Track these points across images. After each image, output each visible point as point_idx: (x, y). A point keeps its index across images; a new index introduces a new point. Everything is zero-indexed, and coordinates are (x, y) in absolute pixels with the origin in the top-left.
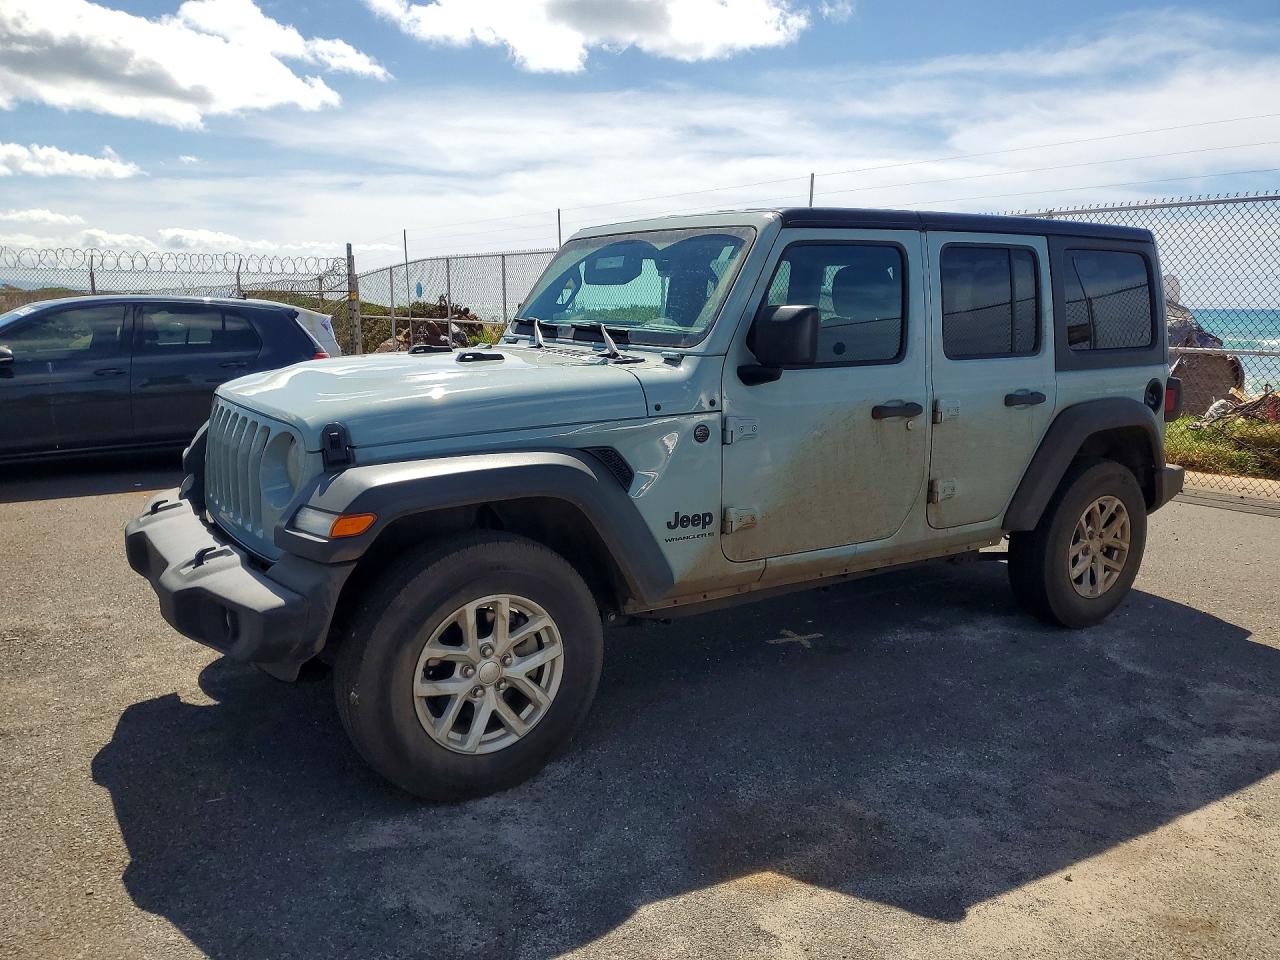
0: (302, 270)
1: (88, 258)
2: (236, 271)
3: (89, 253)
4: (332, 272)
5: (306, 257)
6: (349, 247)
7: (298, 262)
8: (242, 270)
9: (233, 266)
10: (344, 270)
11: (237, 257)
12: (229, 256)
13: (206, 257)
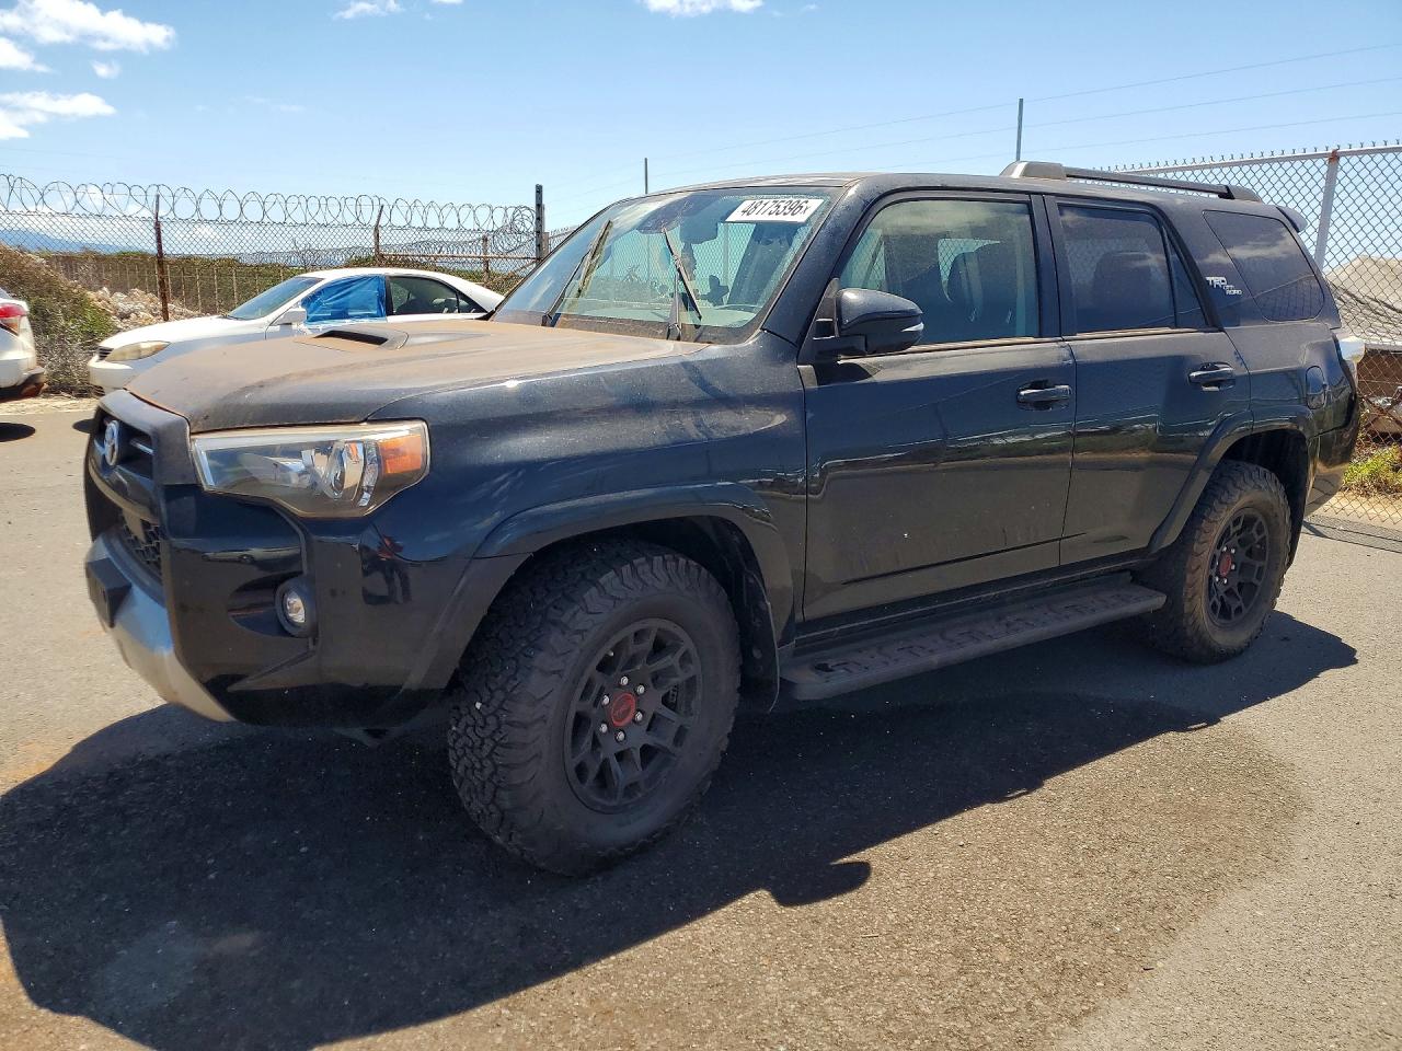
0: (469, 224)
1: (152, 199)
2: (373, 223)
3: (153, 192)
4: (511, 229)
5: (475, 205)
6: (539, 190)
7: (464, 212)
8: (382, 223)
9: (369, 217)
10: (530, 226)
11: (376, 202)
12: (365, 201)
13: (330, 201)
